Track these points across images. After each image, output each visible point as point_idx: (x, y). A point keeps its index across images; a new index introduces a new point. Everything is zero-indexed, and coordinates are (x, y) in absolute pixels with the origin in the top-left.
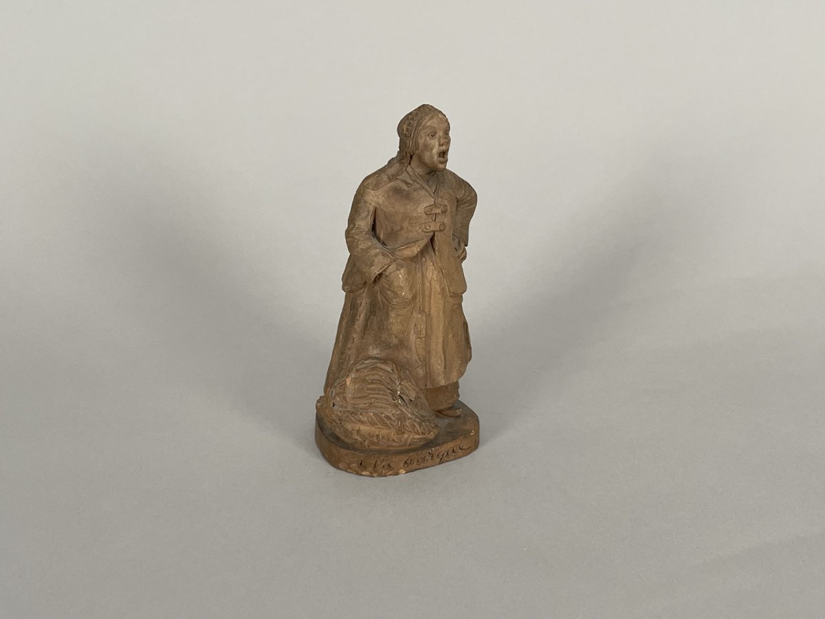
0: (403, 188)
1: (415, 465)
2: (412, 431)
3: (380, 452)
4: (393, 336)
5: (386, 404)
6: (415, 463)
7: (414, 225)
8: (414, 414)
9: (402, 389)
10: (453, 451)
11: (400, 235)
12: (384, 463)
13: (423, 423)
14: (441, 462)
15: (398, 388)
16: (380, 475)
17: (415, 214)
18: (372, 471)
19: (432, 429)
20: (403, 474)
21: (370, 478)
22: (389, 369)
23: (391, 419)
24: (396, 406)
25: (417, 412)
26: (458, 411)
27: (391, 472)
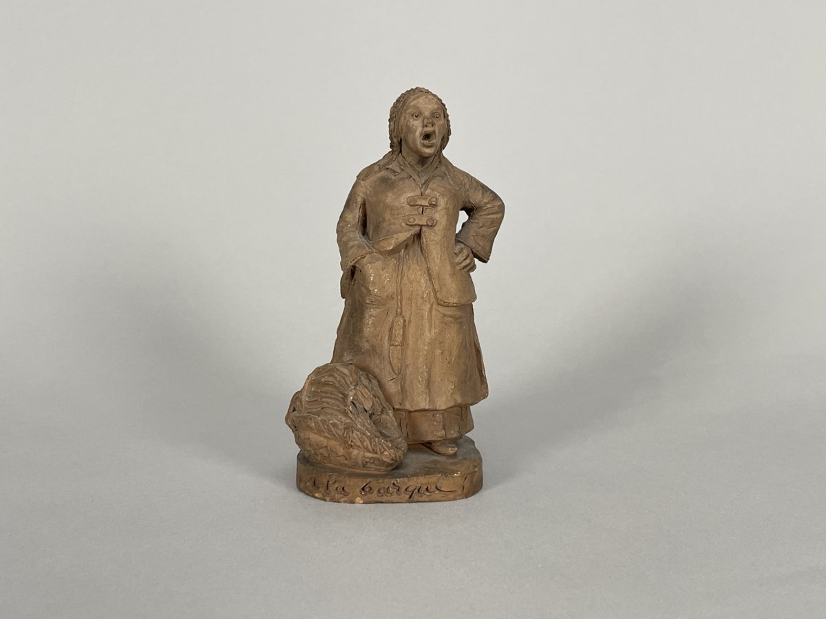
0: (390, 177)
1: (374, 496)
2: (361, 445)
3: (333, 470)
4: (365, 340)
5: (336, 410)
6: (375, 492)
7: (396, 216)
8: (364, 426)
9: (356, 394)
10: (427, 489)
11: (383, 228)
12: (336, 485)
13: (376, 439)
14: (411, 500)
15: (351, 393)
16: (333, 500)
17: (397, 204)
18: (325, 494)
19: (387, 449)
20: (359, 505)
21: (322, 502)
22: (346, 371)
23: (338, 428)
24: (345, 414)
25: (369, 424)
26: (450, 449)
27: (345, 499)
